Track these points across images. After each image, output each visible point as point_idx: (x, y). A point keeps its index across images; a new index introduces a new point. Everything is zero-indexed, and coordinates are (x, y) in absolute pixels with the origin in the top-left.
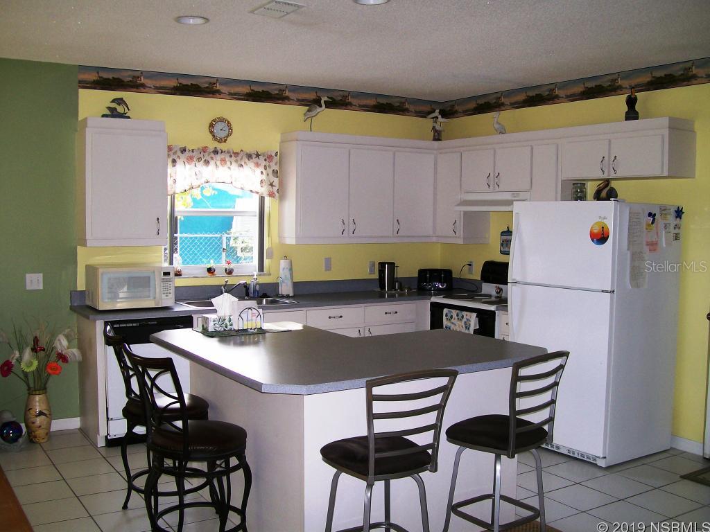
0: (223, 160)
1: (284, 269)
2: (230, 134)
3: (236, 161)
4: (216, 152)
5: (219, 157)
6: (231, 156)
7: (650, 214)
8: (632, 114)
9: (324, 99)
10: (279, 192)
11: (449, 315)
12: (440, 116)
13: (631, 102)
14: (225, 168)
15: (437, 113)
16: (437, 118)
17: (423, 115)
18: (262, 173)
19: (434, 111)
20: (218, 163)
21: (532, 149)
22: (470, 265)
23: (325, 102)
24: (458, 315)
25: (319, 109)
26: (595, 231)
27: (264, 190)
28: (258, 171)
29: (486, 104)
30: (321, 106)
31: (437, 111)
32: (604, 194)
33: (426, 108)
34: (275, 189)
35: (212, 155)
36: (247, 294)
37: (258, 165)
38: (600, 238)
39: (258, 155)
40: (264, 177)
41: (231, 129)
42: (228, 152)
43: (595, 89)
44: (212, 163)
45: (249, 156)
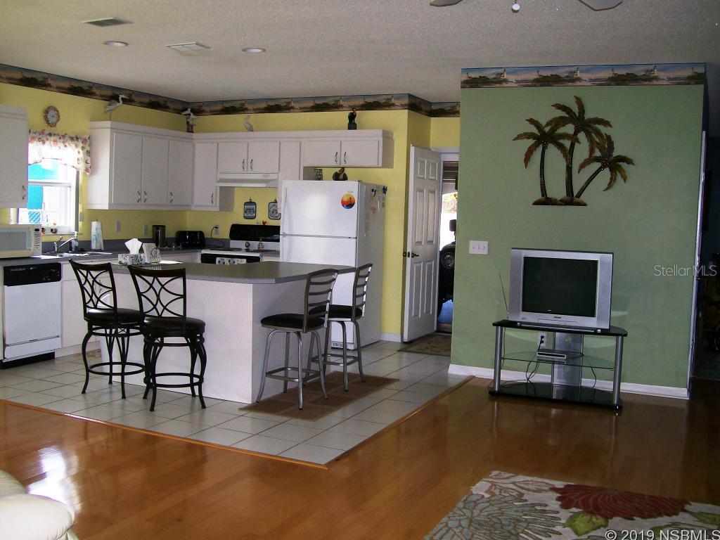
0: (54, 141)
1: (97, 229)
2: (58, 120)
3: (63, 142)
4: (50, 135)
5: (53, 138)
6: (60, 138)
7: (373, 190)
8: (352, 125)
9: (121, 96)
10: (91, 168)
11: (222, 262)
12: (192, 114)
13: (352, 117)
14: (57, 148)
15: (189, 111)
16: (190, 115)
17: (179, 111)
18: (79, 152)
19: (186, 110)
20: (52, 142)
21: (280, 144)
22: (216, 228)
23: (122, 99)
24: (229, 261)
25: (118, 104)
26: (345, 200)
27: (82, 166)
28: (77, 150)
29: (231, 108)
30: (119, 102)
31: (189, 110)
32: (341, 177)
33: (180, 107)
34: (89, 165)
35: (48, 137)
36: (71, 249)
37: (77, 146)
38: (349, 204)
39: (77, 139)
40: (81, 155)
41: (59, 117)
42: (58, 135)
43: (322, 105)
44: (47, 142)
45: (72, 139)
